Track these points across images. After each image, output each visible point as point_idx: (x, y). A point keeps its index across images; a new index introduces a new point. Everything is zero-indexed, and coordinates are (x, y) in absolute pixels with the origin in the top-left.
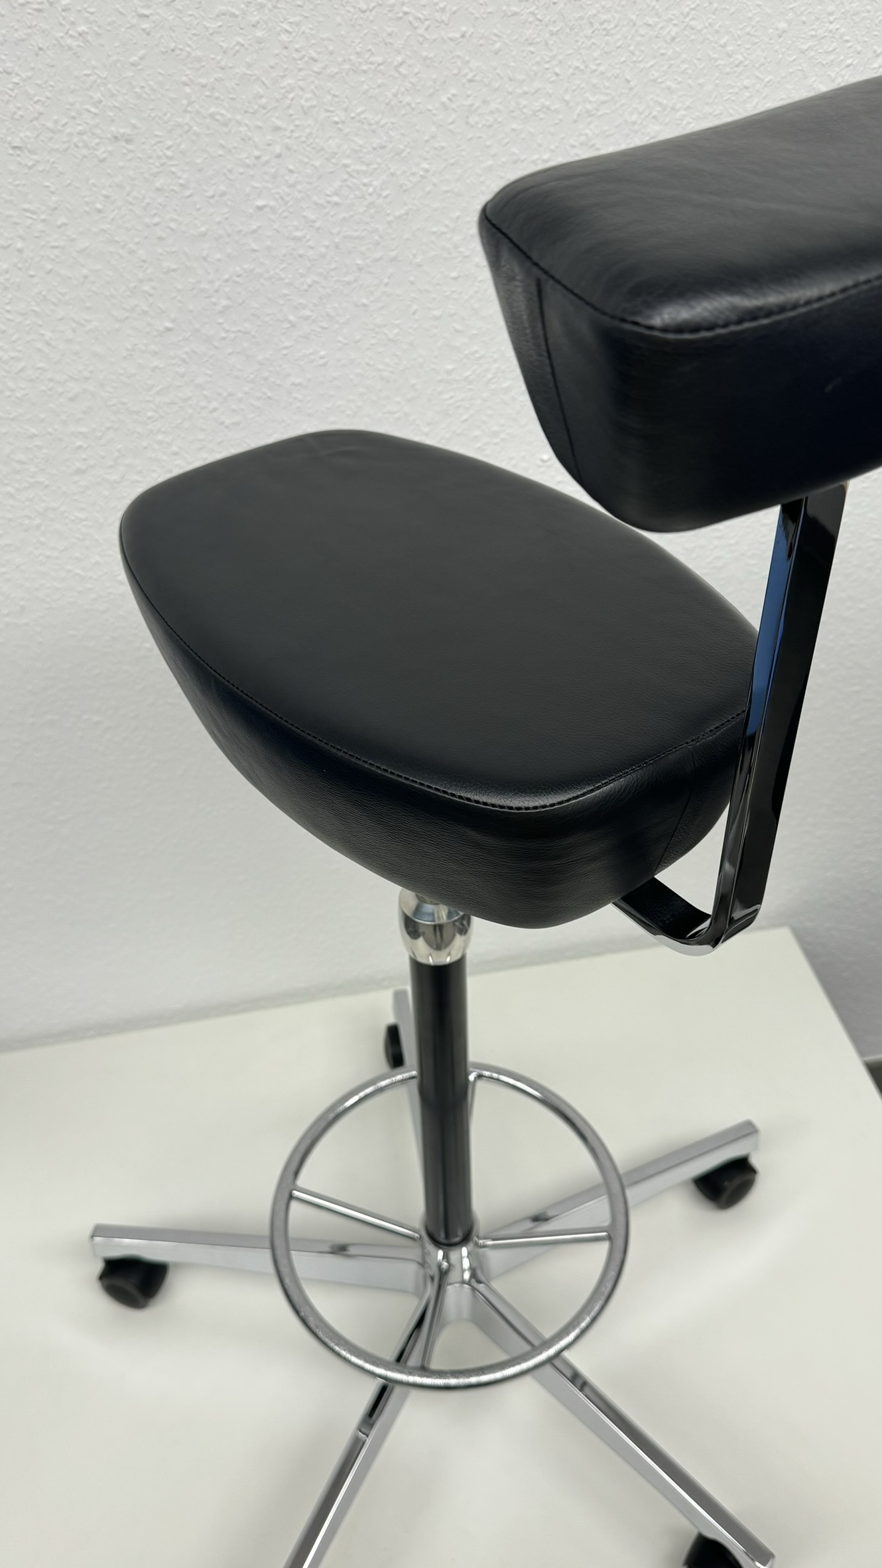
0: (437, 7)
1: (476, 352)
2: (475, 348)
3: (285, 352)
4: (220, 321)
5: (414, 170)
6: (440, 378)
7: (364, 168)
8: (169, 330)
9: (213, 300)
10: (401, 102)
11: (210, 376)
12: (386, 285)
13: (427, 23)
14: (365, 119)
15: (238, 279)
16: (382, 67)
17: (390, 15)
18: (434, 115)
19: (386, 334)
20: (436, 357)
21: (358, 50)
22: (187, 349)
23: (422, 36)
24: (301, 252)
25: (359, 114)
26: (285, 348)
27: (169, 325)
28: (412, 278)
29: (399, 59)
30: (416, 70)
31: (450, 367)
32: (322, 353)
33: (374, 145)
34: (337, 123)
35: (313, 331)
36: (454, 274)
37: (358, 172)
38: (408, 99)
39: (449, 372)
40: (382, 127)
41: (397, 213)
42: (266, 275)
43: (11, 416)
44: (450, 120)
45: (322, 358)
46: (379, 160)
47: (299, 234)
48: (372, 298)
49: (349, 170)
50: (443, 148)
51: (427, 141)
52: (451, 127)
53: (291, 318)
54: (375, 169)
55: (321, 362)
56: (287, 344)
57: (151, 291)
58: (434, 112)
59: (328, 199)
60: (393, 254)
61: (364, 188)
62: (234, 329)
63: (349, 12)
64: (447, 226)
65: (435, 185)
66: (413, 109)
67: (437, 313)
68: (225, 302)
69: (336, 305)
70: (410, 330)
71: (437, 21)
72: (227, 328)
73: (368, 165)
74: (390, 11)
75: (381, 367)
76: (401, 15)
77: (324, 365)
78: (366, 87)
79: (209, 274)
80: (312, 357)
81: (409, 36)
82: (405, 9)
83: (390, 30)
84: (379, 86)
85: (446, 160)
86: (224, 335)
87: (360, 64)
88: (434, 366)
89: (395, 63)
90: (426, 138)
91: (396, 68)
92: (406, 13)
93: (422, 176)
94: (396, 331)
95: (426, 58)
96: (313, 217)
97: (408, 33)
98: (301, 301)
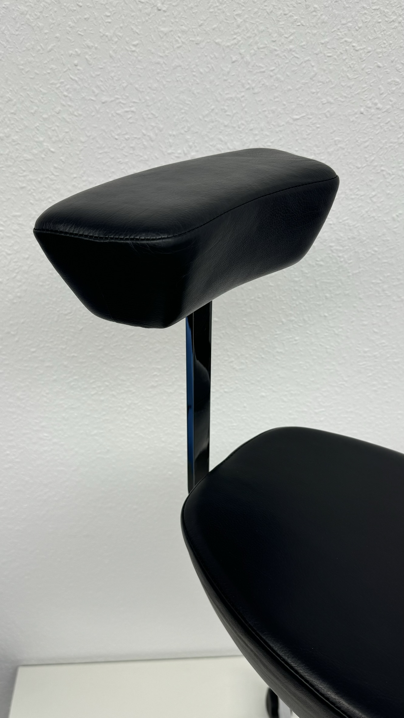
0: (401, 169)
1: (384, 343)
2: (383, 341)
4: (244, 319)
5: (369, 251)
6: (360, 354)
7: (341, 248)
9: (243, 309)
10: (369, 216)
12: (340, 307)
13: (393, 176)
14: (347, 223)
15: (259, 300)
16: (363, 197)
17: (373, 171)
18: (387, 223)
19: (334, 331)
21: (351, 187)
22: (223, 332)
23: (389, 182)
24: (296, 288)
25: (344, 221)
26: (277, 334)
29: (374, 193)
30: (382, 200)
31: (366, 349)
33: (349, 237)
34: (330, 224)
37: (337, 250)
38: (374, 214)
39: (365, 352)
40: (356, 228)
41: (355, 272)
43: (122, 358)
44: (395, 226)
45: (296, 340)
46: (350, 245)
47: (297, 279)
48: (330, 313)
49: (332, 248)
50: (388, 240)
51: (380, 236)
52: (395, 230)
53: (284, 320)
54: (347, 249)
55: (295, 342)
56: (278, 332)
58: (387, 222)
59: (317, 263)
61: (338, 258)
62: (251, 323)
63: (350, 168)
64: (381, 280)
65: (379, 259)
66: (376, 220)
67: (365, 323)
68: (249, 310)
69: (310, 315)
71: (399, 175)
72: (247, 322)
73: (343, 247)
74: (373, 169)
75: (328, 347)
76: (379, 171)
77: (296, 344)
78: (351, 207)
81: (381, 182)
82: (383, 168)
83: (371, 178)
84: (359, 207)
85: (388, 247)
87: (351, 195)
88: (358, 348)
89: (371, 196)
90: (379, 235)
91: (371, 198)
92: (382, 171)
93: (373, 254)
94: (340, 330)
95: (389, 194)
96: (307, 271)
97: (381, 181)
98: (291, 312)
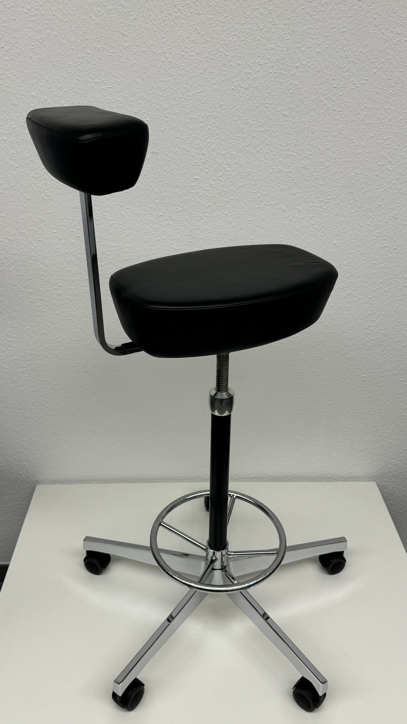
0: (258, 121)
3: (198, 227)
4: (179, 214)
5: (247, 171)
7: (231, 169)
8: (162, 216)
9: (177, 207)
10: (244, 149)
11: (173, 232)
12: (234, 208)
13: (255, 126)
14: (232, 153)
15: (186, 201)
16: (239, 138)
17: (243, 122)
18: (255, 154)
20: (248, 234)
21: (232, 132)
22: (166, 223)
23: (253, 129)
24: (207, 194)
25: (230, 152)
27: (162, 214)
28: (243, 207)
29: (245, 136)
30: (250, 140)
32: (210, 229)
33: (234, 162)
34: (223, 154)
35: (208, 221)
36: (257, 207)
37: (228, 170)
38: (247, 149)
40: (237, 156)
41: (240, 185)
42: (195, 201)
43: (107, 239)
44: (260, 156)
46: (235, 167)
47: (207, 189)
49: (226, 169)
50: (257, 165)
51: (252, 162)
52: (260, 158)
53: (202, 216)
54: (234, 170)
57: (157, 203)
58: (255, 153)
59: (218, 178)
60: (237, 198)
61: (230, 176)
63: (230, 120)
64: (256, 190)
65: (253, 177)
66: (248, 152)
68: (181, 208)
70: (241, 224)
71: (258, 125)
73: (232, 168)
74: (243, 121)
76: (246, 122)
78: (233, 144)
79: (177, 199)
80: (207, 229)
81: (248, 129)
82: (248, 121)
83: (243, 127)
84: (238, 144)
85: (257, 169)
86: (179, 219)
87: (232, 136)
89: (244, 137)
90: (251, 161)
91: (243, 138)
92: (248, 122)
93: (249, 173)
95: (253, 136)
96: (212, 184)
97: (248, 128)
98: (205, 210)
